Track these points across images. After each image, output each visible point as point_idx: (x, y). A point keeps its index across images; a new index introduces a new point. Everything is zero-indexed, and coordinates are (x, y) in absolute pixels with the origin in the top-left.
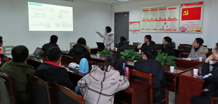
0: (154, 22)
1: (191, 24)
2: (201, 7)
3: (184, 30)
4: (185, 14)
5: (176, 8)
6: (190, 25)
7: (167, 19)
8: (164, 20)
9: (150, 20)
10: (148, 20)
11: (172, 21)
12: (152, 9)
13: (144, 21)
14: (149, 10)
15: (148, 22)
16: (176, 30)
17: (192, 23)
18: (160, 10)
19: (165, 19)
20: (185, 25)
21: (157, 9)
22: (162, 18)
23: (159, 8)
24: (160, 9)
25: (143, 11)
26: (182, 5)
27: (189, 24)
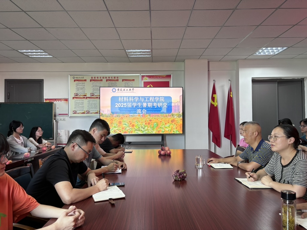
0: (98, 100)
2: (169, 82)
5: (134, 80)
9: (89, 95)
10: (85, 97)
12: (92, 78)
13: (76, 97)
15: (85, 100)
23: (106, 78)
25: (75, 81)
26: (143, 76)
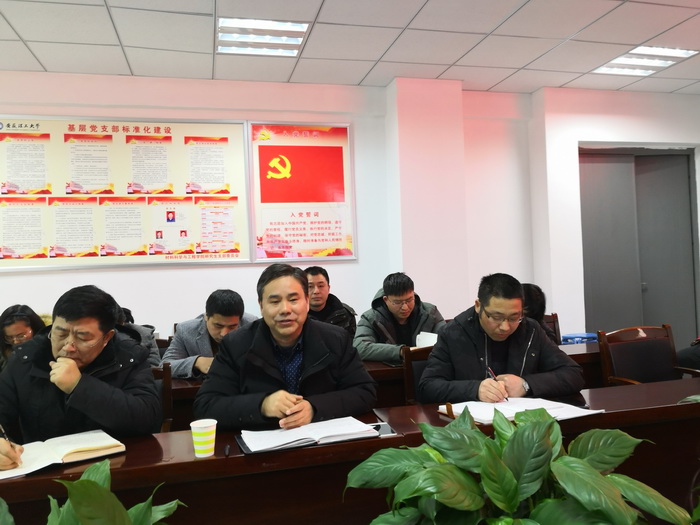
0: (95, 206)
1: (308, 220)
2: (341, 148)
3: (276, 250)
4: (275, 170)
5: (224, 140)
6: (302, 226)
7: (180, 192)
8: (159, 199)
9: (59, 192)
10: (45, 197)
11: (211, 204)
12: (71, 127)
13: (10, 196)
14: (46, 136)
15: (44, 207)
16: (236, 251)
17: (313, 218)
18: (129, 138)
19: (169, 192)
20: (282, 227)
21: (110, 132)
22: (147, 187)
23: (125, 129)
24: (132, 133)
25: (3, 136)
26: (256, 128)
27: (297, 219)
